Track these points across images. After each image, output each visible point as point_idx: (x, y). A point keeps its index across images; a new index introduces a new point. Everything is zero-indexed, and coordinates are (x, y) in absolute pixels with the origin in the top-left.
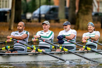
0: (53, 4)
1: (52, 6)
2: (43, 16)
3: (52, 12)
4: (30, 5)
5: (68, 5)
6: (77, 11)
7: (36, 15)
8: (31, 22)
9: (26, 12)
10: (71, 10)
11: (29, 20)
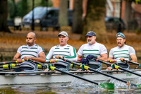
0: (51, 6)
1: (49, 9)
2: (38, 21)
3: (49, 16)
4: (20, 6)
5: (71, 7)
6: (84, 15)
7: (28, 21)
8: (21, 30)
9: (13, 17)
10: (76, 14)
11: (18, 28)
